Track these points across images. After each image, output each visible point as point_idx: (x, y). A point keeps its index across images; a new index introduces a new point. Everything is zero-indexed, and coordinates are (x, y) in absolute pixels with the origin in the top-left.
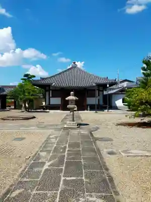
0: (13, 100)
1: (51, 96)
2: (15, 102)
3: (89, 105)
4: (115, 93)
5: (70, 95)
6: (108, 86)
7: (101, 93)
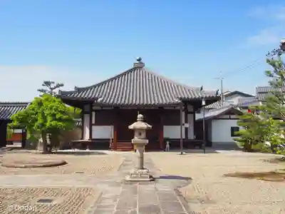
0: (20, 131)
1: (93, 122)
2: (24, 135)
3: (168, 139)
4: (216, 118)
5: (136, 121)
6: (204, 103)
7: (190, 116)
